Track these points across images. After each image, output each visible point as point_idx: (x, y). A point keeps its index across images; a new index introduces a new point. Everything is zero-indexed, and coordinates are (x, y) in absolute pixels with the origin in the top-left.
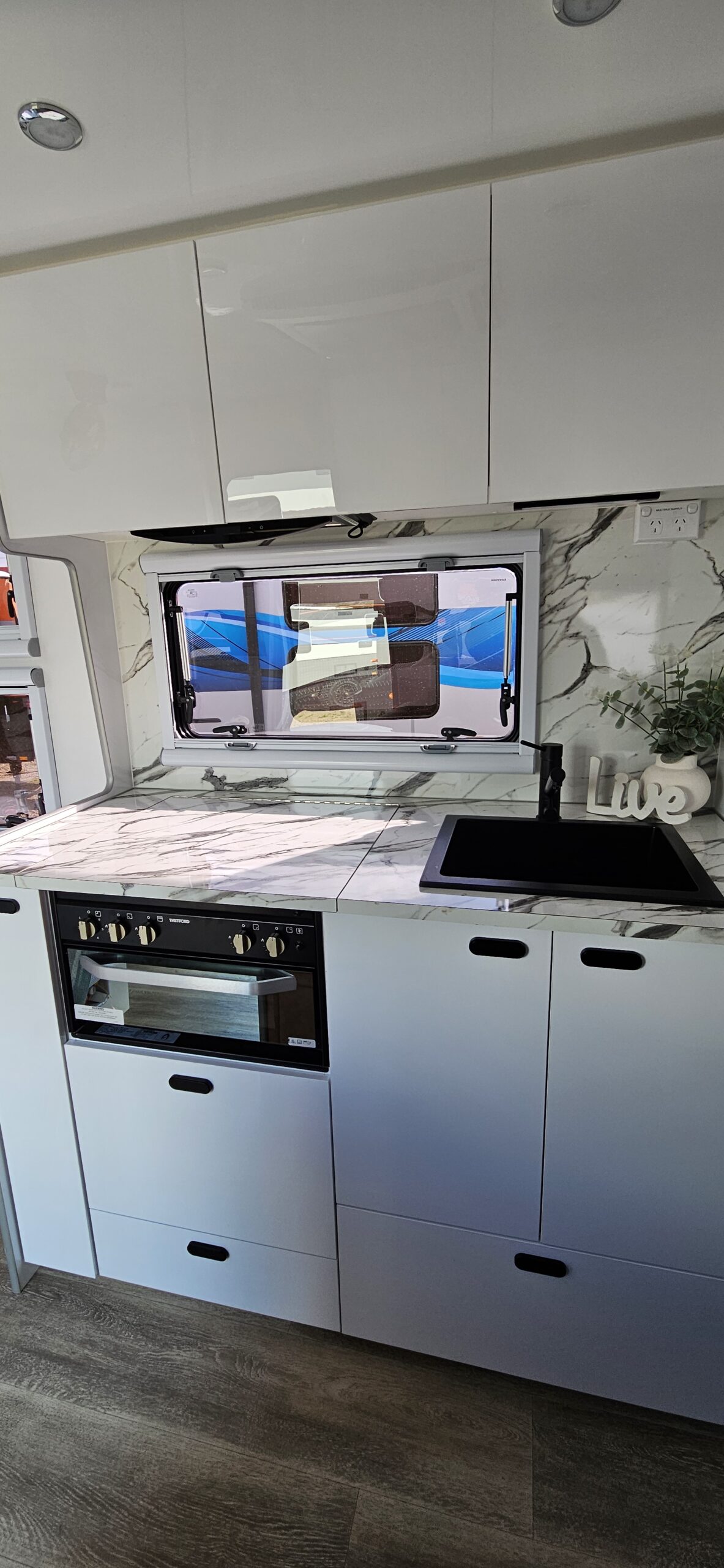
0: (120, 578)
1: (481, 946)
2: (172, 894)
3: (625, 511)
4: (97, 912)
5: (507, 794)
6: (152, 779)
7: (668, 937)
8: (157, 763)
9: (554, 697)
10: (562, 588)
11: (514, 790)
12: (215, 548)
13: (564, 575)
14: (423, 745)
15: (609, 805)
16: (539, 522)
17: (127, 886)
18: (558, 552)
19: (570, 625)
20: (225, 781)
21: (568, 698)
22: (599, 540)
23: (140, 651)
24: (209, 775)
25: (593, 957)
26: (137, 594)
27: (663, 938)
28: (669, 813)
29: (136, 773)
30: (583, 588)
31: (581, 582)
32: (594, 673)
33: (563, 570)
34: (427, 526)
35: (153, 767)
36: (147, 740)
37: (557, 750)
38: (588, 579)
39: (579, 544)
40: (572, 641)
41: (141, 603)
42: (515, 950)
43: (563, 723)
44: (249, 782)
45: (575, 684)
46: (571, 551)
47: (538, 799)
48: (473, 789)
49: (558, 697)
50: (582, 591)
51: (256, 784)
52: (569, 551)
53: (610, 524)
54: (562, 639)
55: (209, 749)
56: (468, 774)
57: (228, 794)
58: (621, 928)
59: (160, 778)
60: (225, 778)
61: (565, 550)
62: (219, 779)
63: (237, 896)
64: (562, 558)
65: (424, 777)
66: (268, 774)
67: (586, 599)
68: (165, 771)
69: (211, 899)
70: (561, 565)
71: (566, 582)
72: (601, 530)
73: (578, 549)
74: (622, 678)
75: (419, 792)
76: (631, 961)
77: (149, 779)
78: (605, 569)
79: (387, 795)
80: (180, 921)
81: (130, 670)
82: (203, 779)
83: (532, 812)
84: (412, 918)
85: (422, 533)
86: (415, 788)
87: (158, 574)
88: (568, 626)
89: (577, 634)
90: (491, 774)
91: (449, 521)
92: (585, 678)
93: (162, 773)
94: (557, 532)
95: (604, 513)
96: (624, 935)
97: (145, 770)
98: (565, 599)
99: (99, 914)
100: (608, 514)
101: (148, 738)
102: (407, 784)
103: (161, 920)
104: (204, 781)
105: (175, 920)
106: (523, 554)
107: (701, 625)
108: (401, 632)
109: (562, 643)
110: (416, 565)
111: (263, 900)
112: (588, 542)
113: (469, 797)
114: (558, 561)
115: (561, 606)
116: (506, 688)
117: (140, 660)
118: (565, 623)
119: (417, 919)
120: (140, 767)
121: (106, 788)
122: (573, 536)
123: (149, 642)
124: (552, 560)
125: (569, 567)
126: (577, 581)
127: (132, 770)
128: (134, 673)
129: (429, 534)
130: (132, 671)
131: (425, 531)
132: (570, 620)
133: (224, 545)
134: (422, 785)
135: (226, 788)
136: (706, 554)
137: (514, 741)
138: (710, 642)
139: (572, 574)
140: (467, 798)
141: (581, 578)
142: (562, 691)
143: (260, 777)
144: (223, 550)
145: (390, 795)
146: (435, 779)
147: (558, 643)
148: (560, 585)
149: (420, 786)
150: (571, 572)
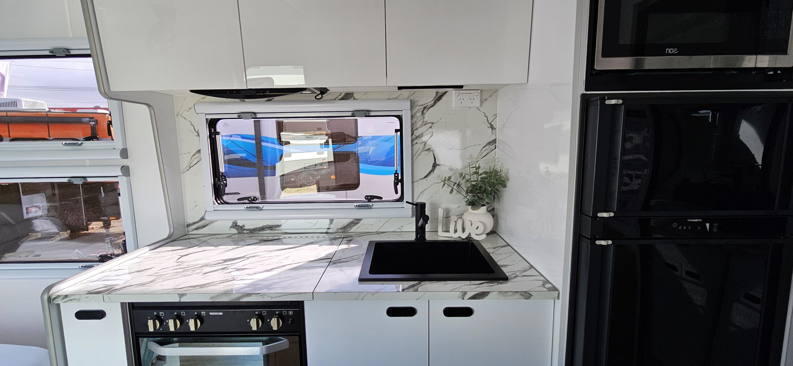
0: (182, 115)
1: (393, 312)
2: (212, 298)
3: (448, 93)
4: (161, 313)
5: (399, 228)
6: (199, 229)
7: (484, 298)
8: (202, 219)
9: (420, 179)
10: (421, 127)
11: (402, 226)
12: (240, 102)
13: (422, 121)
14: (355, 205)
15: (449, 232)
16: (409, 96)
17: (181, 295)
18: (419, 111)
19: (426, 145)
20: (245, 228)
21: (426, 180)
22: (437, 106)
23: (193, 156)
24: (235, 225)
25: (450, 312)
26: (192, 125)
27: (482, 299)
28: (476, 235)
29: (188, 226)
30: (431, 127)
31: (430, 125)
32: (438, 167)
33: (421, 119)
34: (355, 95)
35: (199, 222)
36: (196, 206)
37: (423, 206)
38: (433, 123)
39: (428, 107)
40: (427, 152)
41: (195, 130)
42: (410, 312)
43: (424, 192)
44: (259, 228)
45: (430, 173)
46: (424, 110)
47: (415, 230)
48: (382, 226)
49: (422, 179)
50: (431, 129)
51: (263, 229)
52: (423, 110)
53: (441, 99)
54: (422, 151)
55: (235, 210)
56: (379, 219)
57: (246, 235)
58: (462, 295)
59: (203, 228)
60: (244, 226)
61: (422, 110)
62: (241, 227)
63: (253, 296)
64: (421, 113)
65: (356, 222)
66: (270, 223)
67: (433, 133)
68: (207, 223)
69: (236, 299)
70: (420, 117)
71: (423, 125)
72: (437, 101)
73: (427, 109)
74: (451, 170)
75: (354, 229)
76: (467, 312)
77: (197, 229)
78: (440, 119)
79: (336, 231)
80: (216, 314)
81: (187, 166)
82: (231, 227)
83: (412, 237)
84: (355, 299)
85: (352, 98)
86: (352, 227)
87: (206, 114)
88: (425, 145)
89: (429, 149)
90: (390, 218)
91: (366, 93)
92: (434, 170)
93: (206, 225)
94: (417, 101)
95: (439, 94)
96: (463, 299)
97: (194, 223)
98: (423, 132)
99: (162, 314)
100: (440, 94)
101: (197, 205)
102: (347, 225)
103: (204, 314)
104: (231, 228)
105: (213, 314)
106: (402, 111)
107: (484, 146)
108: (339, 147)
109: (422, 153)
110: (350, 114)
111: (269, 297)
112: (432, 106)
113: (380, 231)
114: (419, 114)
115: (421, 135)
116: (396, 175)
117: (193, 161)
119: (358, 300)
120: (191, 222)
121: (168, 236)
122: (426, 103)
123: (199, 151)
124: (416, 114)
125: (424, 118)
126: (428, 124)
127: (186, 224)
128: (189, 168)
129: (356, 99)
130: (187, 167)
131: (354, 98)
133: (245, 100)
134: (355, 225)
135: (245, 231)
136: (484, 114)
137: (402, 202)
138: (488, 153)
139: (425, 121)
140: (379, 231)
141: (430, 123)
142: (424, 176)
143: (265, 225)
144: (244, 102)
145: (338, 232)
146: (362, 222)
147: (420, 153)
148: (420, 126)
149: (354, 226)
150: (425, 120)
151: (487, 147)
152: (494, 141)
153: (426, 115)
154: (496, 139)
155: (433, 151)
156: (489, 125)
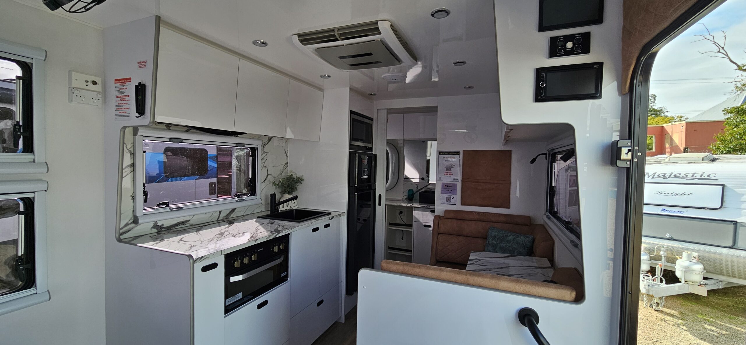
24: (156, 225)
30: (266, 155)
31: (266, 153)
32: (269, 176)
38: (267, 153)
39: (266, 144)
82: (152, 228)
104: (153, 229)
112: (267, 144)
118: (264, 163)
125: (264, 149)
132: (264, 162)
151: (285, 166)
152: (287, 163)
153: (265, 148)
154: (288, 162)
155: (267, 167)
156: (286, 155)
